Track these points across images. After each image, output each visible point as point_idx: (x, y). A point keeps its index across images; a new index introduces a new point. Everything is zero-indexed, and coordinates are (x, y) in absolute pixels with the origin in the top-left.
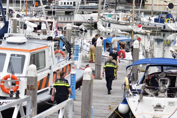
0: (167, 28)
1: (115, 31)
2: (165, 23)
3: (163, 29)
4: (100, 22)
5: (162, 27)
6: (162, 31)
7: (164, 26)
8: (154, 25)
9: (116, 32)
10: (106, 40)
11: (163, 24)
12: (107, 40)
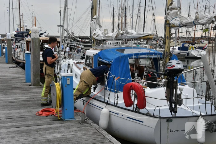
0: (190, 55)
1: (122, 34)
2: (188, 50)
3: (186, 56)
4: (95, 21)
5: (186, 54)
6: (186, 58)
7: (188, 54)
8: (178, 53)
9: (124, 36)
10: (98, 54)
11: (187, 52)
12: (101, 56)
